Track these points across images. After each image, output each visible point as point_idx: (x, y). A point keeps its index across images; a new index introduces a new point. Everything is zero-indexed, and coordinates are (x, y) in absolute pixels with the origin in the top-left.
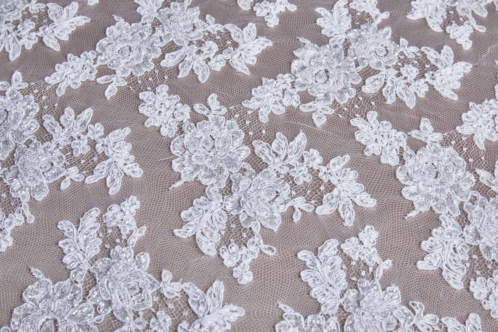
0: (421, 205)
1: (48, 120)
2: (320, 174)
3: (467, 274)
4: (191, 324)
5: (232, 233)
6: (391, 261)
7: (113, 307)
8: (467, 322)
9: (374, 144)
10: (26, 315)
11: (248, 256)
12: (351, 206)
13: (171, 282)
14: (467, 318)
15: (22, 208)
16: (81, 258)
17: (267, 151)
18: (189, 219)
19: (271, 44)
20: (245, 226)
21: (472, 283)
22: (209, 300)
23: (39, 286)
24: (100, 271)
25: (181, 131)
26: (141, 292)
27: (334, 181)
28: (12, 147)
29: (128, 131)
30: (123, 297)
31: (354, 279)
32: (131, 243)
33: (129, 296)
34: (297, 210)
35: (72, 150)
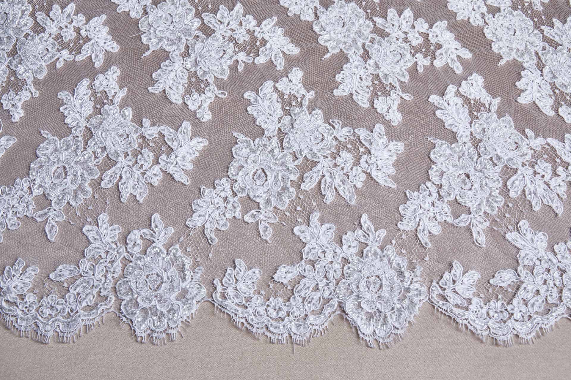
0: (333, 48)
1: (41, 16)
2: (256, 34)
3: (371, 96)
4: (168, 155)
5: (192, 85)
6: (314, 92)
7: (108, 151)
8: (374, 130)
9: (295, 7)
10: (41, 167)
11: (207, 100)
12: (281, 55)
13: (150, 126)
14: (374, 127)
15: (28, 86)
16: (79, 118)
17: (213, 21)
18: (159, 78)
20: (202, 79)
21: (376, 102)
22: (180, 136)
23: (49, 143)
24: (95, 126)
25: (146, 13)
26: (128, 137)
27: (267, 38)
28: (14, 41)
29: (104, 17)
30: (114, 143)
31: (287, 108)
32: (116, 102)
33: (120, 141)
34: (240, 62)
35: (62, 37)
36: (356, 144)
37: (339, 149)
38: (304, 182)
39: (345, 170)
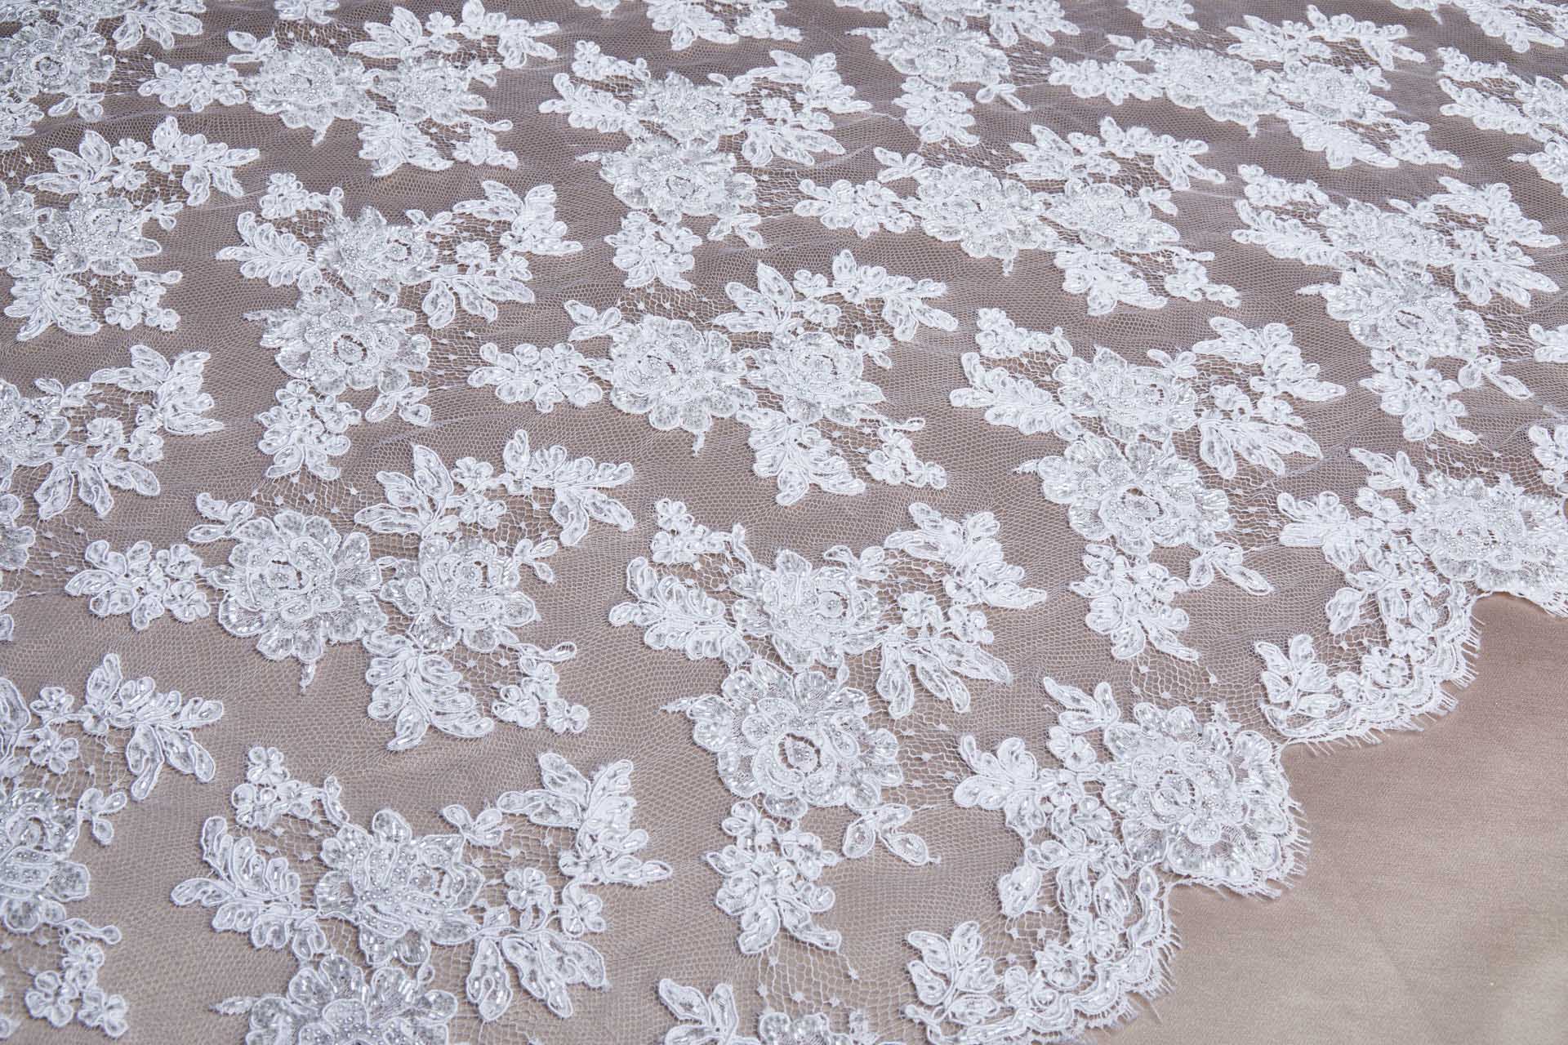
2: (511, 489)
3: (852, 464)
4: (573, 848)
5: (481, 675)
6: (739, 525)
7: (427, 936)
9: (541, 390)
11: (544, 686)
12: (605, 497)
13: (474, 817)
14: (911, 517)
15: (73, 932)
17: (392, 516)
18: (393, 711)
19: (204, 356)
20: (488, 651)
21: (869, 468)
22: (561, 792)
23: (264, 1020)
24: (340, 903)
25: (215, 593)
26: (444, 874)
27: (541, 483)
29: (114, 660)
31: (721, 587)
33: (432, 896)
34: (535, 564)
36: (910, 569)
37: (891, 597)
38: (889, 703)
39: (940, 628)
